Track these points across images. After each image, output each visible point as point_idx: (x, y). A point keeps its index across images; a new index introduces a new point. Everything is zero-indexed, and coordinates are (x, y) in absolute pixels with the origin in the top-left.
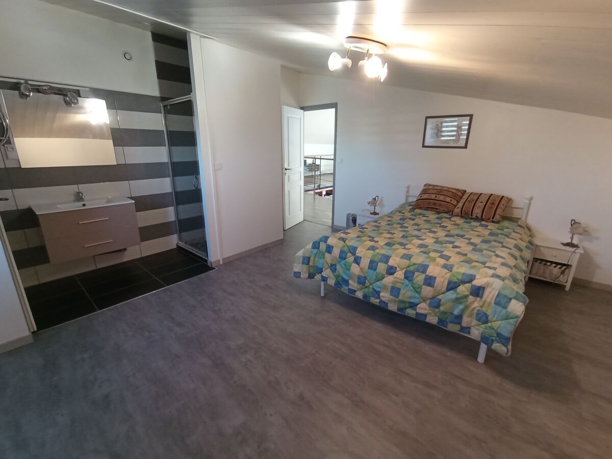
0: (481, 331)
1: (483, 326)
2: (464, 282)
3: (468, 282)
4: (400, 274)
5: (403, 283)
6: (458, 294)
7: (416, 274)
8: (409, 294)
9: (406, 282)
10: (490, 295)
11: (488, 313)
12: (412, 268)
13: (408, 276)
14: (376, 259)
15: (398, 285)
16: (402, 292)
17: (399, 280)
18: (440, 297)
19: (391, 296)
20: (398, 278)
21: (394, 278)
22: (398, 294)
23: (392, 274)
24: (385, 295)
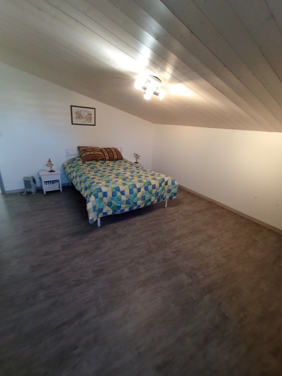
0: (169, 196)
1: (170, 194)
2: (162, 182)
3: (164, 181)
4: (143, 190)
5: (145, 193)
6: (162, 187)
7: (149, 186)
8: (148, 196)
9: (146, 192)
10: (170, 183)
11: (170, 189)
12: (146, 185)
13: (146, 189)
14: (131, 188)
15: (144, 195)
16: (146, 196)
17: (144, 192)
18: (158, 191)
19: (142, 201)
20: (143, 192)
21: (142, 192)
22: (145, 198)
23: (140, 191)
24: (139, 202)
